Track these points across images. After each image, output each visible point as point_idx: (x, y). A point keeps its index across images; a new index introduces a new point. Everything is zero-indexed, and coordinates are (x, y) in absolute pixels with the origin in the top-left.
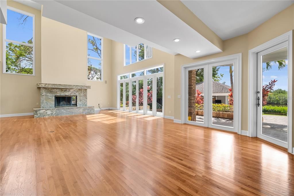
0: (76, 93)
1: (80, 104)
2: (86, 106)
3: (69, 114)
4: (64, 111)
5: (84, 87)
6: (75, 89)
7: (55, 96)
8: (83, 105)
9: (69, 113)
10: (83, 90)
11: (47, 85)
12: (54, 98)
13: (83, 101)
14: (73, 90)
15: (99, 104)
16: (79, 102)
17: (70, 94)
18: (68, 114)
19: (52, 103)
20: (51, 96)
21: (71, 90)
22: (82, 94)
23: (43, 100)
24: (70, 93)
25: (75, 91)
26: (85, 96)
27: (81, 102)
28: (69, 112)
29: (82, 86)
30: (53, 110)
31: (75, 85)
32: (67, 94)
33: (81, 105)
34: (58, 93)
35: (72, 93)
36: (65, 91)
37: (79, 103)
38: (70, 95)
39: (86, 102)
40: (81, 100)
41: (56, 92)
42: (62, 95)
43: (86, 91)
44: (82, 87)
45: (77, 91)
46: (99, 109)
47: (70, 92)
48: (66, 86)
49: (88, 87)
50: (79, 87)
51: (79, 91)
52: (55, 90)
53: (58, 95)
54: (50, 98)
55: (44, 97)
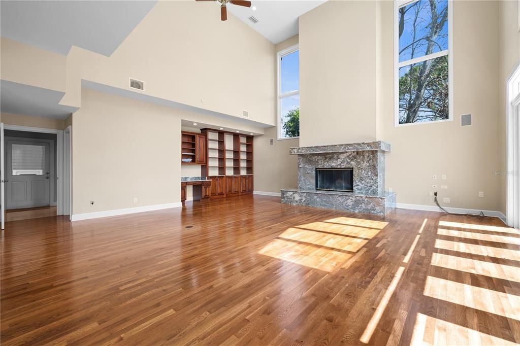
0: (351, 162)
1: (359, 187)
2: (374, 194)
3: (326, 206)
4: (318, 200)
5: (363, 145)
6: (348, 154)
7: (316, 169)
8: (368, 190)
9: (326, 204)
10: (367, 154)
11: (300, 150)
12: (314, 172)
13: (368, 181)
14: (345, 155)
15: (436, 194)
16: (358, 183)
17: (340, 165)
18: (324, 206)
19: (311, 181)
20: (310, 170)
21: (342, 157)
22: (365, 164)
23: (301, 176)
24: (339, 163)
25: (348, 156)
26: (374, 168)
27: (363, 182)
28: (325, 201)
29: (359, 144)
30: (302, 194)
31: (342, 145)
32: (334, 164)
33: (361, 189)
34: (320, 163)
35: (344, 162)
36: (330, 158)
37: (358, 185)
38: (339, 167)
39: (376, 182)
40: (361, 179)
41: (317, 162)
42: (326, 167)
43: (374, 157)
44: (359, 147)
45: (354, 157)
46: (436, 209)
47: (339, 160)
48: (326, 148)
49: (372, 146)
50: (351, 148)
51: (358, 157)
52: (316, 157)
53: (319, 167)
54: (309, 172)
55: (302, 170)
